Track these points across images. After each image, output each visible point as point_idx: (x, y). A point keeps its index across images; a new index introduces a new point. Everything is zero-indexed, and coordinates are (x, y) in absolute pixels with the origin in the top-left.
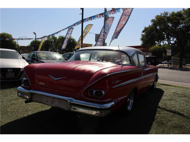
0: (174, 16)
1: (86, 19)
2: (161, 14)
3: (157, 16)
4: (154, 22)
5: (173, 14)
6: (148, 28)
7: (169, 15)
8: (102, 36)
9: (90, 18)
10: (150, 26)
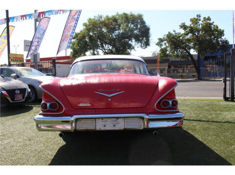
0: (110, 21)
1: (14, 18)
2: (95, 17)
3: (90, 19)
4: (86, 26)
5: (108, 18)
6: (79, 34)
7: (103, 19)
8: (35, 43)
9: (22, 16)
10: (81, 31)
